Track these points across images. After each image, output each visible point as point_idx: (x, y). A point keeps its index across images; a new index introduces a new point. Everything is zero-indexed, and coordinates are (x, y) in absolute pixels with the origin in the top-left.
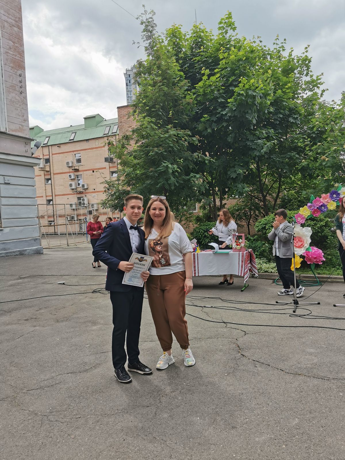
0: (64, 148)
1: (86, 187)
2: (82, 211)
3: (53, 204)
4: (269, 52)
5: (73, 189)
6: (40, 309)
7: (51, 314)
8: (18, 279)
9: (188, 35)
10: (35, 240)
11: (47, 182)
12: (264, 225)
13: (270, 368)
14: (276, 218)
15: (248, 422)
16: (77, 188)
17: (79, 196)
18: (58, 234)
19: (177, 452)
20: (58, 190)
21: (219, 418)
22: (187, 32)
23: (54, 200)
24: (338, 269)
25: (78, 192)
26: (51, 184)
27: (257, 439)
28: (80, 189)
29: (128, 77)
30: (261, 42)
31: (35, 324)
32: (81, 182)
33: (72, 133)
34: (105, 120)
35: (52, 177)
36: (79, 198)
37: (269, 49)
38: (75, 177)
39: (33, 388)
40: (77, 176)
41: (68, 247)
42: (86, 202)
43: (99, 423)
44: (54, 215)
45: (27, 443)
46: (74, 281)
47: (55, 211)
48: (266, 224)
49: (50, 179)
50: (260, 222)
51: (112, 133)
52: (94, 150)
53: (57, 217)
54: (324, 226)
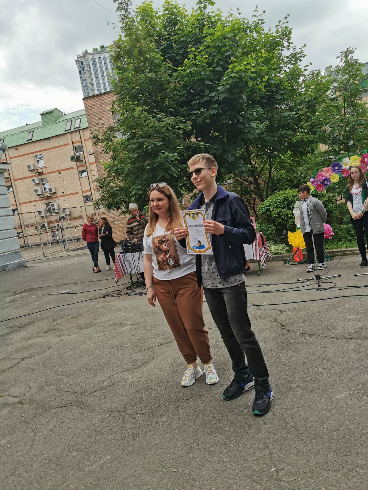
0: (22, 151)
1: (53, 191)
2: (54, 218)
3: (18, 214)
4: (248, 25)
5: (39, 195)
6: (56, 320)
7: (70, 323)
8: (14, 295)
9: (160, 11)
10: (16, 253)
11: (8, 190)
12: (268, 207)
13: (320, 337)
14: (300, 194)
15: (323, 384)
16: (43, 193)
17: (47, 201)
18: (29, 246)
19: (269, 419)
20: (23, 197)
21: (294, 386)
22: (159, 9)
23: (19, 209)
24: (345, 242)
25: (46, 198)
26: (13, 192)
27: (338, 397)
28: (48, 194)
29: (81, 64)
30: (240, 13)
31: (58, 334)
32: (47, 186)
33: (29, 132)
34: (65, 114)
35: (13, 183)
36: (47, 204)
37: (248, 23)
38: (40, 182)
39: (94, 390)
40: (42, 179)
41: (45, 258)
42: (56, 207)
43: (181, 408)
44: (21, 225)
45: (118, 437)
46: (77, 288)
47: (22, 221)
48: (269, 206)
49: (11, 186)
50: (263, 205)
51: (75, 128)
52: (57, 149)
53: (25, 227)
54: (327, 201)
